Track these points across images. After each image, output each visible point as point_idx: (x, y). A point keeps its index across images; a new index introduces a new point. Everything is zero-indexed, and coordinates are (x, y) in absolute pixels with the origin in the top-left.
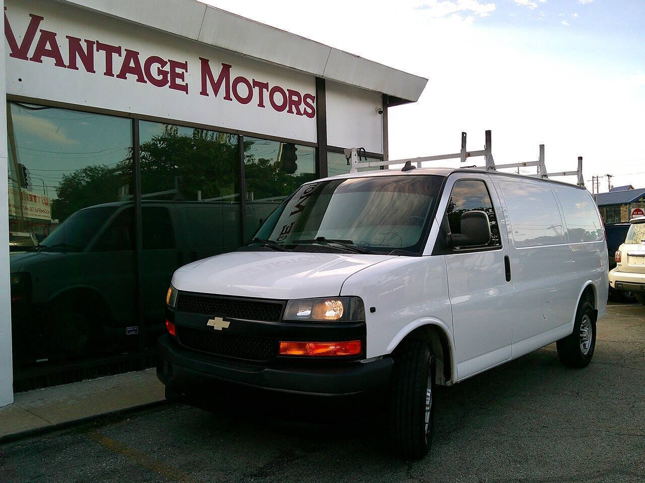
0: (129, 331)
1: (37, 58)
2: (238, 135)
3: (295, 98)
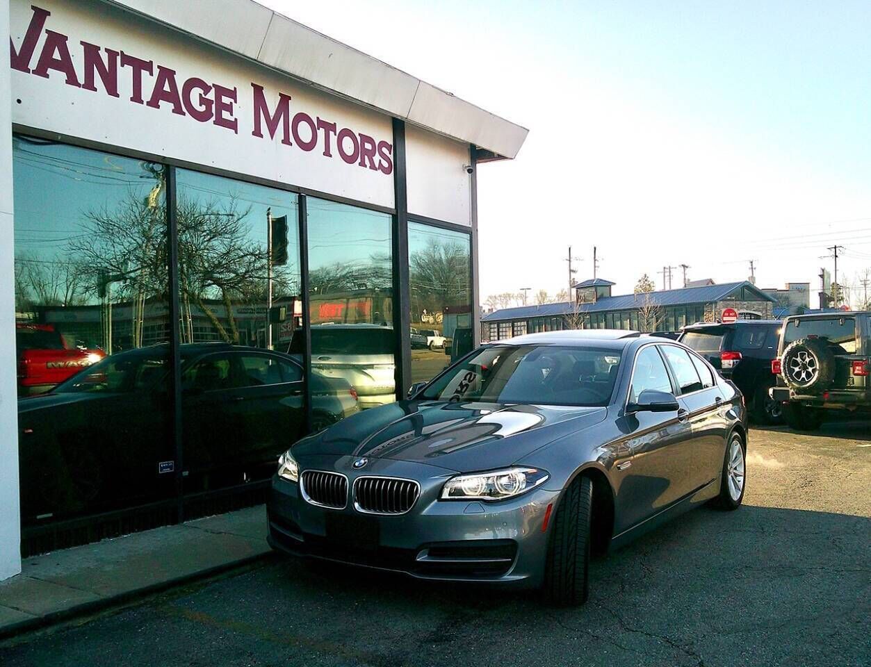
0: (162, 468)
1: (41, 71)
2: (300, 193)
3: (368, 146)
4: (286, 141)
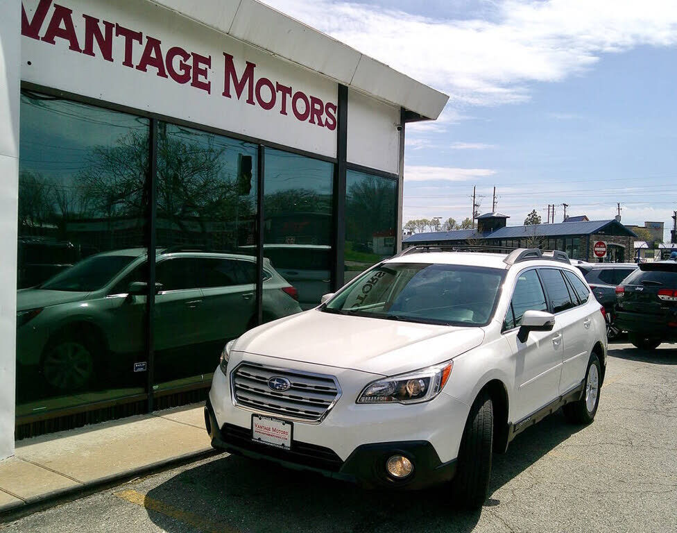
0: (137, 368)
1: (49, 39)
2: (259, 144)
3: (317, 107)
4: (250, 101)
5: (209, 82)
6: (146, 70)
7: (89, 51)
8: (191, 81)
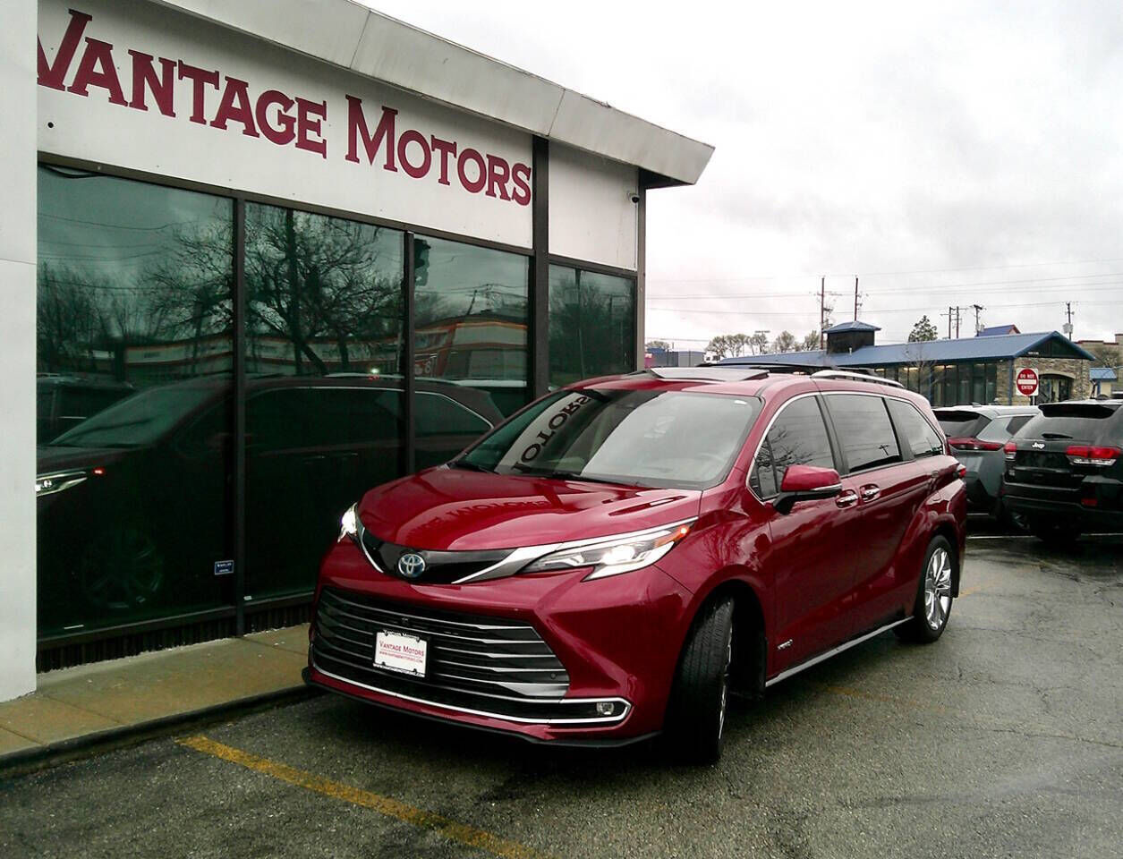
0: (219, 569)
1: (79, 88)
2: (406, 231)
3: (499, 170)
4: (390, 166)
5: (324, 141)
6: (225, 128)
7: (138, 103)
8: (296, 140)
